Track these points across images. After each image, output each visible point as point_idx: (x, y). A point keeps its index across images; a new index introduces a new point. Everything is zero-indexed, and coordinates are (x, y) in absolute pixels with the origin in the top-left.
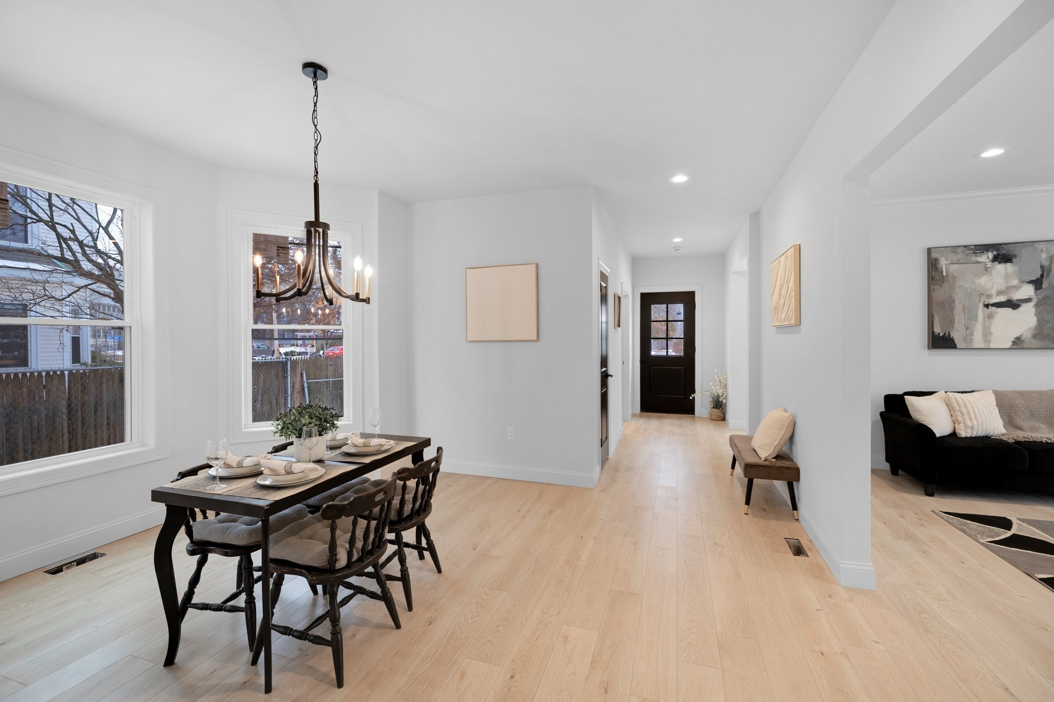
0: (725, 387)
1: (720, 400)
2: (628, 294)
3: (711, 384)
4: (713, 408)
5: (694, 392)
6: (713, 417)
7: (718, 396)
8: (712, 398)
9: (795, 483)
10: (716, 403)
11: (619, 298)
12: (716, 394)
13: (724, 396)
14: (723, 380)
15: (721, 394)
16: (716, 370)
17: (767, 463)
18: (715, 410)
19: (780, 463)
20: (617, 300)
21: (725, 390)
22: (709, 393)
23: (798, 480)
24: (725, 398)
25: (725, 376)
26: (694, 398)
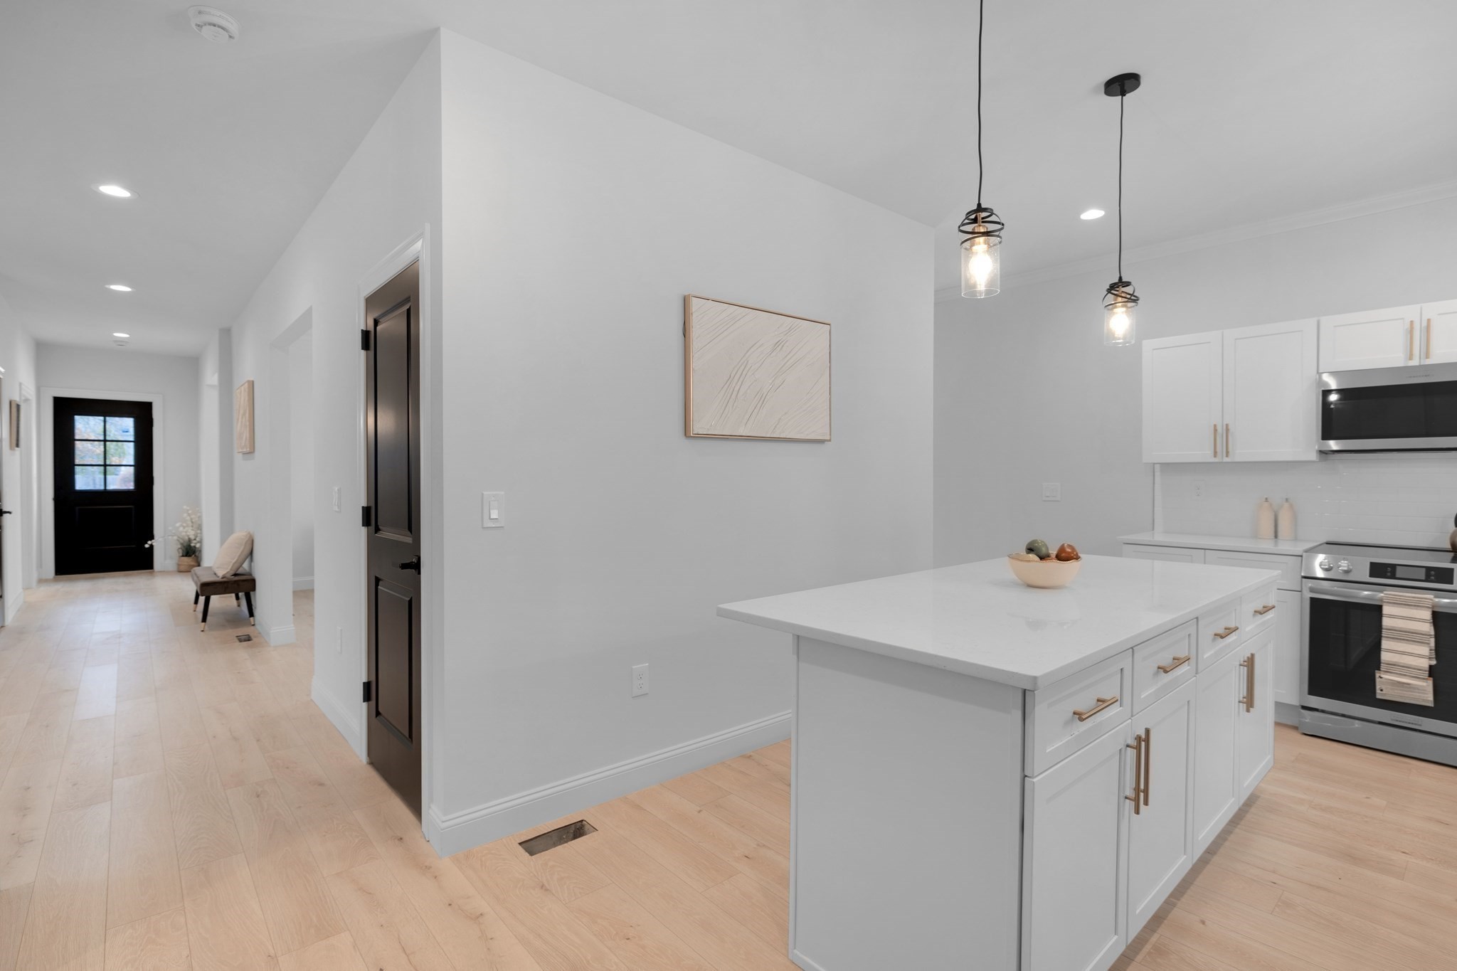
0: (200, 527)
1: (192, 545)
2: (30, 398)
3: (178, 525)
4: (183, 556)
5: (152, 537)
6: (183, 568)
7: (190, 540)
8: (182, 544)
9: (252, 593)
10: (187, 549)
11: (18, 407)
12: (187, 538)
13: (198, 539)
14: (197, 519)
15: (192, 537)
16: (185, 507)
17: (224, 580)
18: (186, 559)
19: (237, 578)
20: (14, 410)
21: (199, 531)
22: (175, 538)
23: (254, 589)
24: (200, 542)
25: (199, 514)
26: (152, 546)
